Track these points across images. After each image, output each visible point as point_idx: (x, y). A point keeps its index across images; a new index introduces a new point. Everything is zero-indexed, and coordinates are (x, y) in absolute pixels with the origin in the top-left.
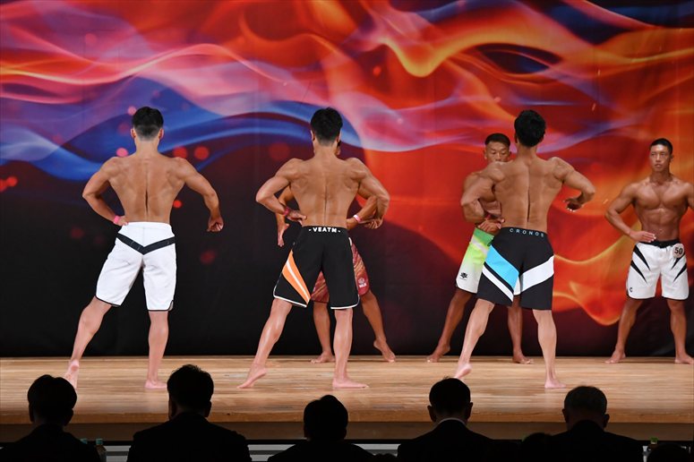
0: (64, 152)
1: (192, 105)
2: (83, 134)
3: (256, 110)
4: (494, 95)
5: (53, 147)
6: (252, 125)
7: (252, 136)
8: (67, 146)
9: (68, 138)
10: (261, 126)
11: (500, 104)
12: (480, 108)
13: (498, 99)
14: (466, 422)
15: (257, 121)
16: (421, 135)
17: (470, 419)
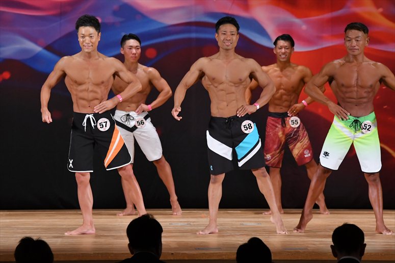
0: (47, 53)
1: (143, 16)
2: (60, 39)
3: (193, 19)
4: (378, 7)
5: (38, 49)
6: (190, 32)
7: (190, 40)
8: (48, 48)
9: (49, 42)
10: (197, 32)
11: (383, 14)
12: (367, 16)
13: (381, 10)
14: (360, 259)
15: (194, 28)
16: (320, 38)
17: (363, 258)
